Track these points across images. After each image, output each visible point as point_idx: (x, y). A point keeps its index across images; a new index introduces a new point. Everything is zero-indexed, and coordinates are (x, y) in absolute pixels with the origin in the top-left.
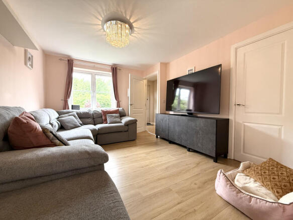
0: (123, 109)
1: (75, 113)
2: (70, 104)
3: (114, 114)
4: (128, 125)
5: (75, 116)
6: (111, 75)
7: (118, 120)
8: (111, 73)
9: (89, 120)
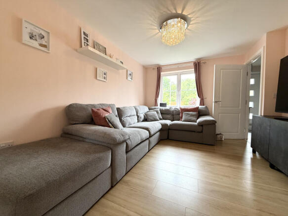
0: (206, 107)
1: (159, 110)
2: (159, 102)
3: (191, 112)
4: (202, 126)
5: (157, 112)
6: (194, 72)
7: (194, 118)
8: (193, 70)
9: (169, 116)
